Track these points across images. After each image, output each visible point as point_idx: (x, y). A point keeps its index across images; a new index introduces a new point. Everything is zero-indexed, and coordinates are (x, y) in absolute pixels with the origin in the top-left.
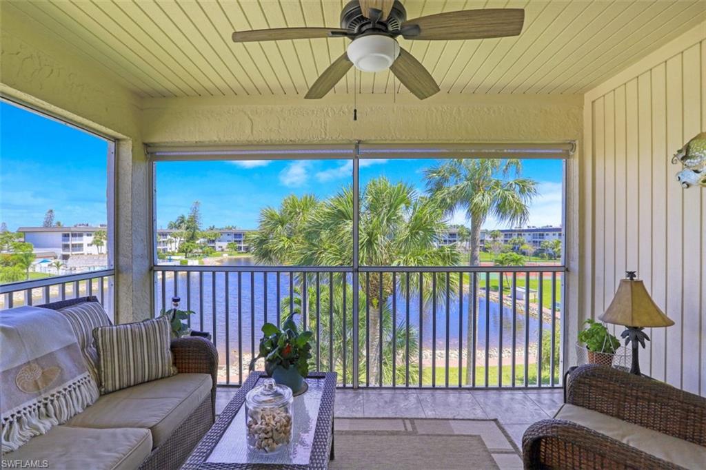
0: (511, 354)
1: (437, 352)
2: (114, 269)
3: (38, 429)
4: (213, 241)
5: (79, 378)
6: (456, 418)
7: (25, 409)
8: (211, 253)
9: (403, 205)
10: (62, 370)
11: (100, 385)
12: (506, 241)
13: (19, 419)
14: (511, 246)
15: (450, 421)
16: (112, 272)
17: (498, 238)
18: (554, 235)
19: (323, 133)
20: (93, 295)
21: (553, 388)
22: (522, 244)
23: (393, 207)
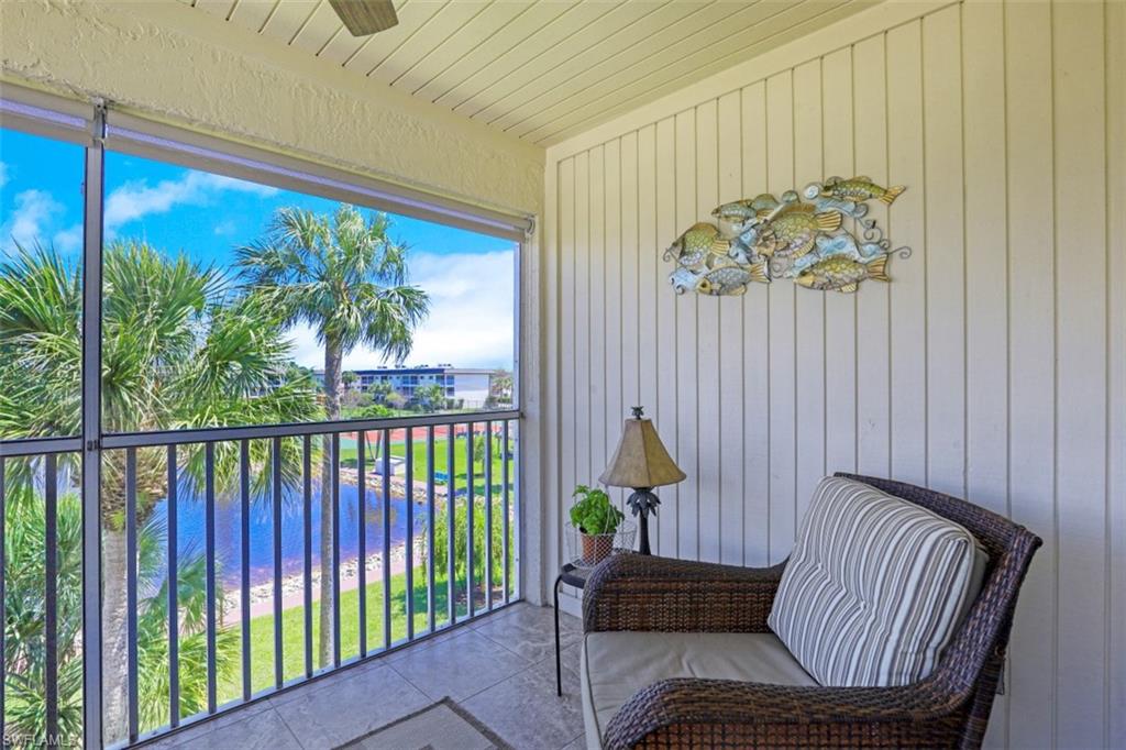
0: (381, 563)
1: (254, 590)
6: (373, 729)
9: (190, 309)
12: (364, 388)
14: (373, 396)
15: (363, 742)
17: (353, 384)
18: (431, 378)
21: (508, 605)
22: (389, 392)
23: (168, 313)
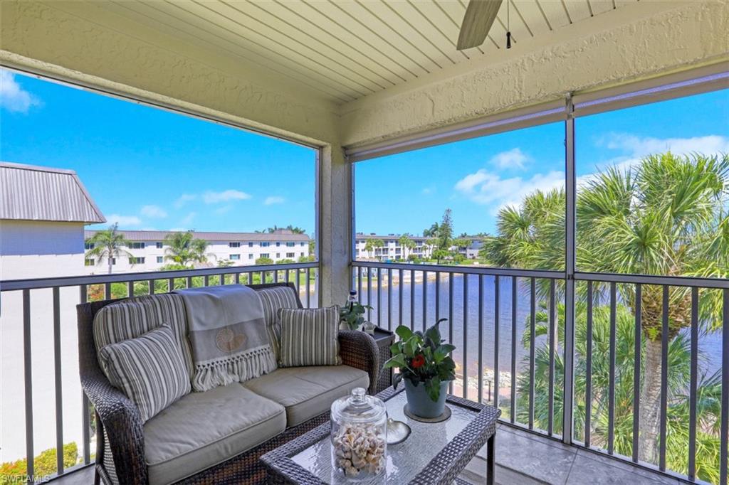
2: (319, 262)
3: (223, 381)
4: (465, 249)
5: (260, 348)
7: (217, 362)
8: (462, 261)
10: (248, 338)
11: (278, 360)
13: (212, 369)
16: (317, 265)
19: (518, 94)
20: (290, 281)
